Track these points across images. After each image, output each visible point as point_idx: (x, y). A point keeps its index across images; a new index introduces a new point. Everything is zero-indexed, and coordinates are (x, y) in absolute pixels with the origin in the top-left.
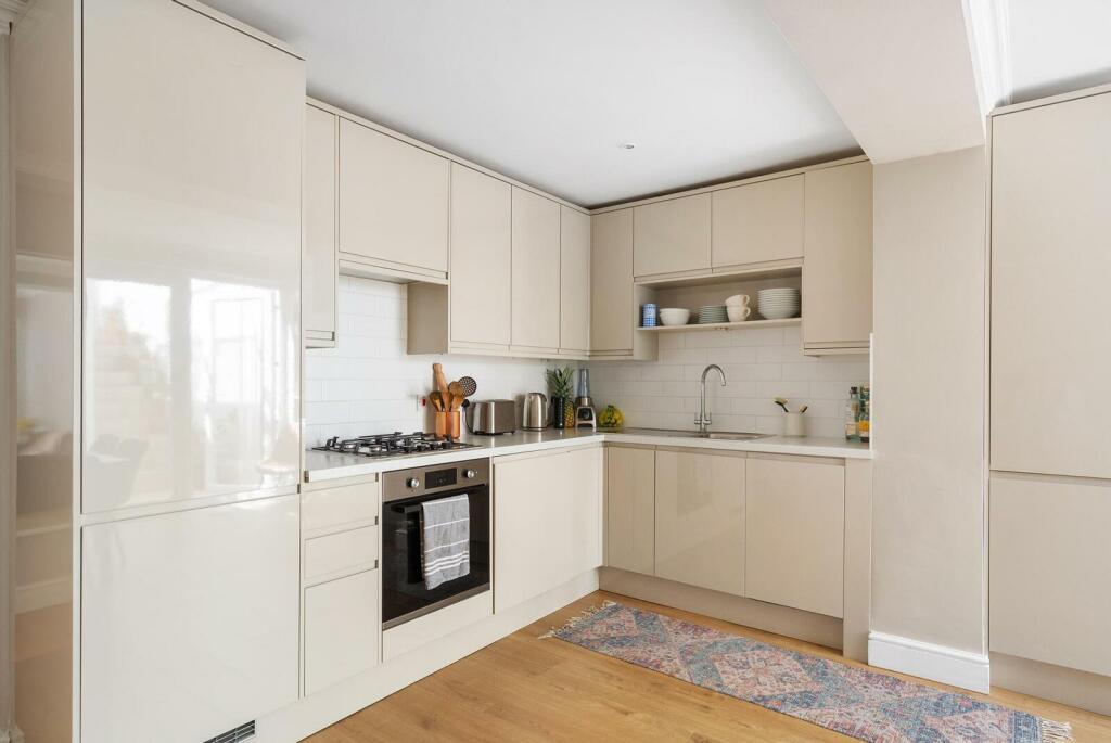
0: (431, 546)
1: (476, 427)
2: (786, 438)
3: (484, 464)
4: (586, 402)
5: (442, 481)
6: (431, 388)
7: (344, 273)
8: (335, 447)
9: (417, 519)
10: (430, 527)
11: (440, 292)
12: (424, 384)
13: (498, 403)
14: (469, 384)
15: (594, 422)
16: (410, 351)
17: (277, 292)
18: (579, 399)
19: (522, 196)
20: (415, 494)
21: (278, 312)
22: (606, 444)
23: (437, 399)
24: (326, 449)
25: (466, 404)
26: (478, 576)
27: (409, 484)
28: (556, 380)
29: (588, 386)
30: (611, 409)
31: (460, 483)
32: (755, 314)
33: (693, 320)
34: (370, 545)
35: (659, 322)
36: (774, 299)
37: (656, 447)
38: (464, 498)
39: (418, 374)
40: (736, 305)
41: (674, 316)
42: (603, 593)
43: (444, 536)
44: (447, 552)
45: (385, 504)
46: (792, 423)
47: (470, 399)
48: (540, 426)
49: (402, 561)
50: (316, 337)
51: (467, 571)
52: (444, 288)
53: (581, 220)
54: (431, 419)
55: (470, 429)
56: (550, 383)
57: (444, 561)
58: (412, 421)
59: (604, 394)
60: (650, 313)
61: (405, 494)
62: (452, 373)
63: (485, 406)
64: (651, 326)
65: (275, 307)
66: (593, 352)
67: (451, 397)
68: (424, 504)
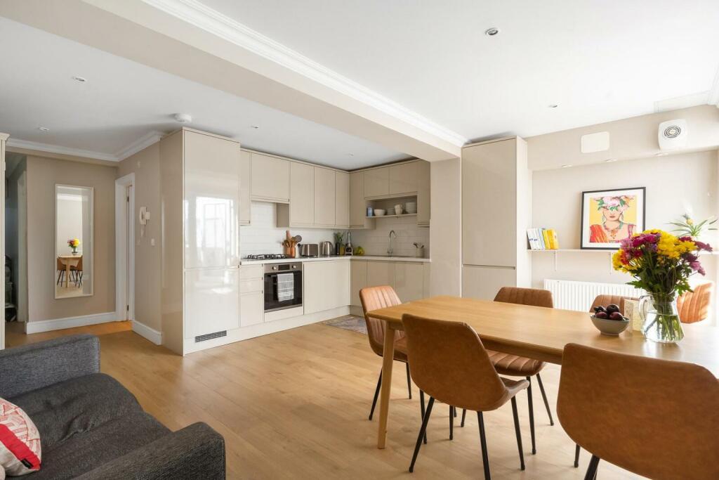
0: (280, 289)
1: (303, 254)
2: (417, 257)
3: (300, 263)
4: (350, 245)
5: (284, 268)
6: (285, 239)
7: (252, 201)
8: (251, 258)
9: (275, 280)
10: (279, 282)
11: (287, 206)
12: (283, 237)
13: (311, 245)
14: (299, 238)
15: (352, 253)
16: (277, 226)
17: (232, 202)
18: (347, 245)
19: (318, 170)
20: (275, 272)
21: (232, 210)
22: (351, 260)
23: (288, 243)
24: (248, 258)
25: (299, 245)
26: (297, 300)
27: (273, 268)
28: (337, 237)
29: (351, 240)
30: (360, 248)
31: (291, 270)
32: (404, 212)
33: (386, 214)
34: (260, 286)
35: (374, 214)
36: (409, 206)
37: (367, 261)
38: (292, 274)
39: (281, 234)
40: (398, 208)
41: (379, 212)
42: (351, 315)
43: (285, 286)
44: (286, 291)
45: (265, 274)
46: (418, 252)
47: (301, 243)
48: (329, 253)
49: (271, 292)
50: (244, 222)
51: (293, 298)
52: (288, 204)
53: (345, 176)
54: (285, 250)
55: (300, 253)
56: (335, 238)
57: (285, 293)
58: (279, 250)
59: (358, 242)
60: (370, 211)
61: (272, 271)
62: (293, 234)
63: (306, 246)
64: (370, 216)
65: (230, 208)
66: (351, 226)
67: (292, 242)
68: (278, 275)
